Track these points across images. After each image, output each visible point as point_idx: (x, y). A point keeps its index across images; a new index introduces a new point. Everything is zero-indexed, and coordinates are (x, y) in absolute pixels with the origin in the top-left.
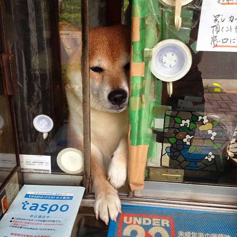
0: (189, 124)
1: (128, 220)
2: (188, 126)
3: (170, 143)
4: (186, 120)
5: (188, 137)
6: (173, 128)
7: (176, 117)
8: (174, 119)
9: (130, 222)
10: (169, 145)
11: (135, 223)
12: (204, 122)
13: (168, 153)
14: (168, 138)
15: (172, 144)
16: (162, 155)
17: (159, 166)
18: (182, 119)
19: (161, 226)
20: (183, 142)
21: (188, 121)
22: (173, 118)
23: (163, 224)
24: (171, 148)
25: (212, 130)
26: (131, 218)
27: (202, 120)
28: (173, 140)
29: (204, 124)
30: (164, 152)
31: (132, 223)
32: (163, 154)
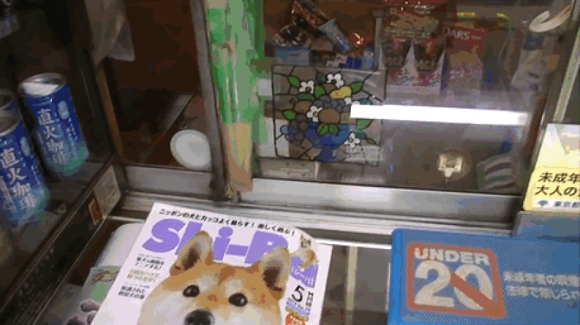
0: (312, 88)
1: (422, 254)
2: (312, 92)
3: (287, 119)
4: (307, 82)
5: (314, 109)
6: (288, 94)
7: (290, 75)
8: (289, 81)
9: (425, 256)
10: (286, 122)
11: (432, 257)
12: (338, 85)
13: (286, 135)
14: (283, 111)
15: (290, 121)
16: (276, 139)
17: (273, 154)
18: (302, 79)
19: (474, 263)
20: (307, 118)
21: (311, 84)
22: (285, 78)
23: (478, 261)
24: (289, 127)
25: (351, 97)
26: (425, 250)
27: (334, 82)
28: (291, 115)
29: (336, 89)
30: (278, 133)
31: (428, 259)
32: (277, 136)
